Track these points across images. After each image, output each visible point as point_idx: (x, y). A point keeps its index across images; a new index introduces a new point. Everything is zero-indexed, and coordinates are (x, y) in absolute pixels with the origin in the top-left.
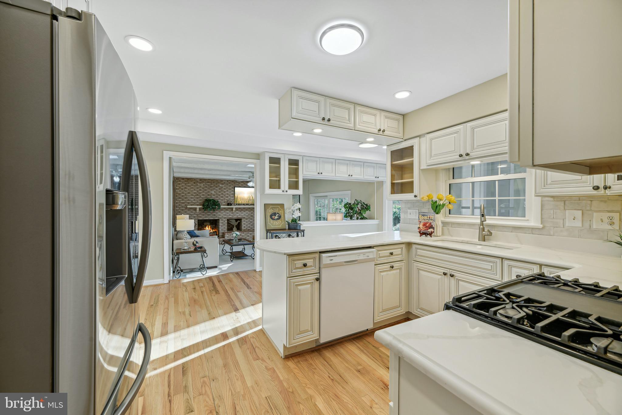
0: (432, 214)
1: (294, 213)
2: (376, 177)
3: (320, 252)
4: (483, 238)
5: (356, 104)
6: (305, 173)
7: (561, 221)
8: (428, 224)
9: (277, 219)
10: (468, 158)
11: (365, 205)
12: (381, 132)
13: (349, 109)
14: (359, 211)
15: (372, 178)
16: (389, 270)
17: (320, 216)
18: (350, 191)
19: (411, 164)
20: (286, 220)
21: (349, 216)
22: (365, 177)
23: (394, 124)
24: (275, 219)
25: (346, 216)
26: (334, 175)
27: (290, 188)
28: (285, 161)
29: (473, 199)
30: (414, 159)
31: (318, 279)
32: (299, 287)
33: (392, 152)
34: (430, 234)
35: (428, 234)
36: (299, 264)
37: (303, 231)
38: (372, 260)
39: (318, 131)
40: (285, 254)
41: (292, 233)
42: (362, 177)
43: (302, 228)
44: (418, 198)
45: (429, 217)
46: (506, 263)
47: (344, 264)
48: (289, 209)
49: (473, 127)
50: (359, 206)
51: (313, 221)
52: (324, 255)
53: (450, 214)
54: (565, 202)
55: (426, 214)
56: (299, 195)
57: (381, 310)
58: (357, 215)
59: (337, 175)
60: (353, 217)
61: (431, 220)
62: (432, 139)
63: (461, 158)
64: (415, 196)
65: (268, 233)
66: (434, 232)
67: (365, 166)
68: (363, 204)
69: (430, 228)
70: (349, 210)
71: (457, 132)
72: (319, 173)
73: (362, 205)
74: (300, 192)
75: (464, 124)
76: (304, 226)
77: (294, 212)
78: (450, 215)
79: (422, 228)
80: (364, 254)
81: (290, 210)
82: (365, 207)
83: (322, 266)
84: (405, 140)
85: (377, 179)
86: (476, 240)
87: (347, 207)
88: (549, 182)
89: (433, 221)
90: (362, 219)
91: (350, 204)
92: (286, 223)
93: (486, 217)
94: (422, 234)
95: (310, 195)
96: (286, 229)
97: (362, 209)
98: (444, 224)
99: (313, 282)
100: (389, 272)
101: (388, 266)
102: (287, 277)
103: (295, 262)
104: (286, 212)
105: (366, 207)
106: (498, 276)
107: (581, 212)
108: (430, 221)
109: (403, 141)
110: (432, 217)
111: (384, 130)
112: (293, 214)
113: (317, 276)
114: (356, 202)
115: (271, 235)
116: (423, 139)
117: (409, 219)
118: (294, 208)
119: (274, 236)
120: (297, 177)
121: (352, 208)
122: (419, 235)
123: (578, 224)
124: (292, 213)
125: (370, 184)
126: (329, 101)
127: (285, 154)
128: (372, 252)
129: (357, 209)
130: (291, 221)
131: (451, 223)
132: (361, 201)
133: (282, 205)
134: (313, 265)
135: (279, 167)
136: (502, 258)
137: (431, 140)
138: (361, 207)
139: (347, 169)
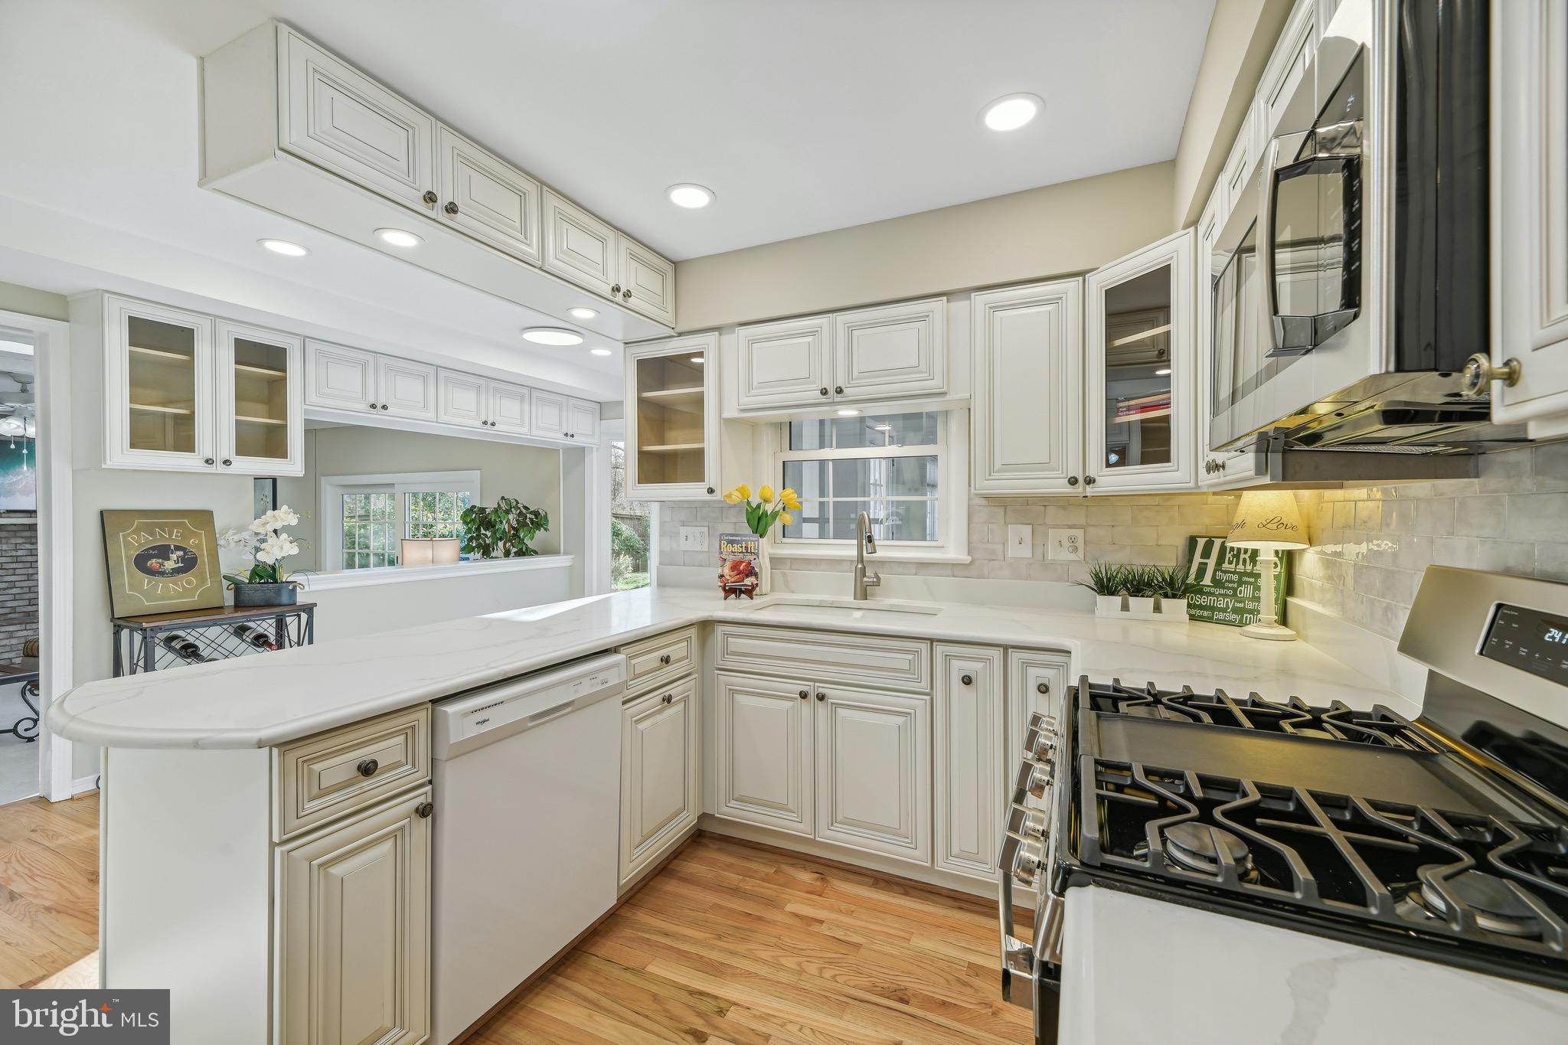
0: (751, 539)
1: (263, 546)
2: (566, 435)
3: (434, 702)
4: (863, 592)
5: (549, 186)
6: (312, 398)
7: (999, 548)
8: (744, 564)
9: (176, 571)
10: (839, 399)
11: (531, 513)
12: (619, 297)
13: (522, 195)
14: (512, 532)
15: (556, 438)
16: (661, 709)
17: (365, 551)
18: (479, 471)
19: (699, 401)
20: (224, 570)
21: (479, 546)
22: (535, 432)
23: (652, 282)
24: (162, 574)
25: (467, 549)
26: (431, 415)
27: (242, 449)
28: (214, 342)
29: (822, 500)
30: (705, 389)
31: (425, 811)
32: (337, 870)
33: (642, 364)
34: (749, 592)
35: (741, 592)
36: (339, 766)
37: (309, 609)
38: (615, 690)
39: (400, 239)
40: (260, 744)
41: (254, 621)
42: (525, 430)
43: (301, 599)
44: (717, 496)
45: (744, 545)
46: (940, 649)
47: (530, 725)
48: (240, 529)
49: (851, 327)
50: (511, 517)
51: (335, 570)
52: (451, 709)
53: (784, 537)
54: (1005, 509)
55: (737, 538)
56: (274, 480)
57: (638, 839)
58: (505, 544)
59: (443, 418)
60: (493, 549)
61: (751, 553)
62: (752, 340)
63: (823, 399)
64: (711, 491)
65: (125, 634)
66: (757, 584)
67: (534, 401)
68: (524, 511)
69: (747, 576)
70: (478, 529)
71: (813, 333)
72: (373, 406)
73: (520, 514)
74: (292, 466)
75: (830, 315)
76: (313, 588)
77: (263, 541)
78: (785, 540)
79: (728, 577)
80: (591, 675)
81: (246, 535)
82: (531, 519)
83: (442, 754)
84: (680, 334)
85: (569, 441)
86: (848, 598)
87: (473, 520)
88: (997, 466)
89: (755, 557)
90: (521, 553)
91: (482, 510)
92: (225, 583)
93: (876, 543)
94: (730, 591)
95: (324, 480)
96: (222, 608)
97: (522, 524)
98: (776, 561)
99: (402, 828)
100: (659, 717)
101: (655, 698)
102: (272, 846)
103: (317, 767)
104: (221, 542)
105: (538, 521)
106: (923, 684)
107: (1029, 527)
108: (750, 557)
109: (674, 337)
110: (753, 545)
111: (628, 291)
112: (257, 550)
113: (420, 798)
114: (502, 505)
115: (145, 638)
116: (728, 339)
117: (684, 551)
118: (265, 524)
119: (157, 641)
120: (281, 413)
121: (490, 522)
122: (722, 594)
123: (1026, 552)
124: (254, 542)
125: (546, 452)
126: (450, 139)
127: (216, 316)
128: (616, 665)
129: (506, 527)
130: (248, 574)
131: (791, 559)
132: (517, 503)
133: (204, 518)
134: (404, 761)
135: (188, 368)
136: (932, 641)
137: (752, 342)
138: (517, 520)
139: (478, 403)
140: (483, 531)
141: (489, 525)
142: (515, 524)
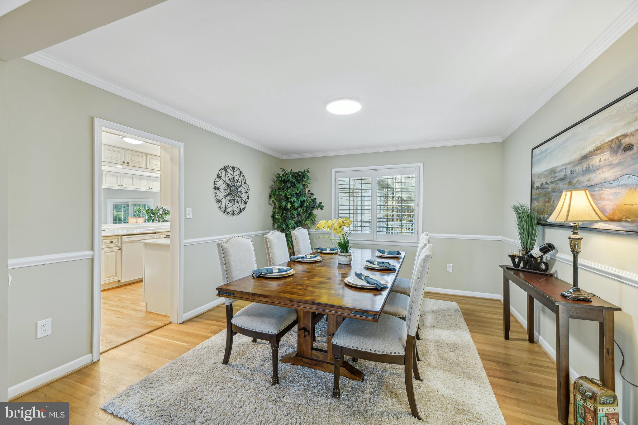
3: (122, 236)
6: (105, 184)
11: (166, 210)
13: (143, 157)
14: (161, 216)
21: (151, 219)
25: (148, 220)
26: (134, 187)
50: (160, 211)
58: (158, 219)
59: (138, 187)
60: (155, 220)
70: (150, 215)
72: (119, 185)
73: (163, 211)
87: (149, 213)
90: (163, 221)
91: (151, 210)
97: (163, 213)
105: (167, 212)
113: (120, 248)
114: (157, 208)
129: (159, 214)
132: (161, 208)
139: (148, 183)
140: (152, 215)
141: (153, 214)
142: (161, 213)
